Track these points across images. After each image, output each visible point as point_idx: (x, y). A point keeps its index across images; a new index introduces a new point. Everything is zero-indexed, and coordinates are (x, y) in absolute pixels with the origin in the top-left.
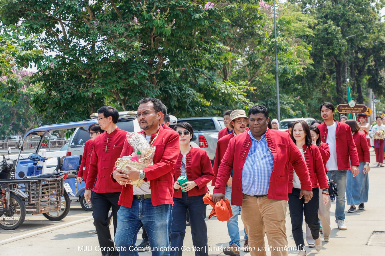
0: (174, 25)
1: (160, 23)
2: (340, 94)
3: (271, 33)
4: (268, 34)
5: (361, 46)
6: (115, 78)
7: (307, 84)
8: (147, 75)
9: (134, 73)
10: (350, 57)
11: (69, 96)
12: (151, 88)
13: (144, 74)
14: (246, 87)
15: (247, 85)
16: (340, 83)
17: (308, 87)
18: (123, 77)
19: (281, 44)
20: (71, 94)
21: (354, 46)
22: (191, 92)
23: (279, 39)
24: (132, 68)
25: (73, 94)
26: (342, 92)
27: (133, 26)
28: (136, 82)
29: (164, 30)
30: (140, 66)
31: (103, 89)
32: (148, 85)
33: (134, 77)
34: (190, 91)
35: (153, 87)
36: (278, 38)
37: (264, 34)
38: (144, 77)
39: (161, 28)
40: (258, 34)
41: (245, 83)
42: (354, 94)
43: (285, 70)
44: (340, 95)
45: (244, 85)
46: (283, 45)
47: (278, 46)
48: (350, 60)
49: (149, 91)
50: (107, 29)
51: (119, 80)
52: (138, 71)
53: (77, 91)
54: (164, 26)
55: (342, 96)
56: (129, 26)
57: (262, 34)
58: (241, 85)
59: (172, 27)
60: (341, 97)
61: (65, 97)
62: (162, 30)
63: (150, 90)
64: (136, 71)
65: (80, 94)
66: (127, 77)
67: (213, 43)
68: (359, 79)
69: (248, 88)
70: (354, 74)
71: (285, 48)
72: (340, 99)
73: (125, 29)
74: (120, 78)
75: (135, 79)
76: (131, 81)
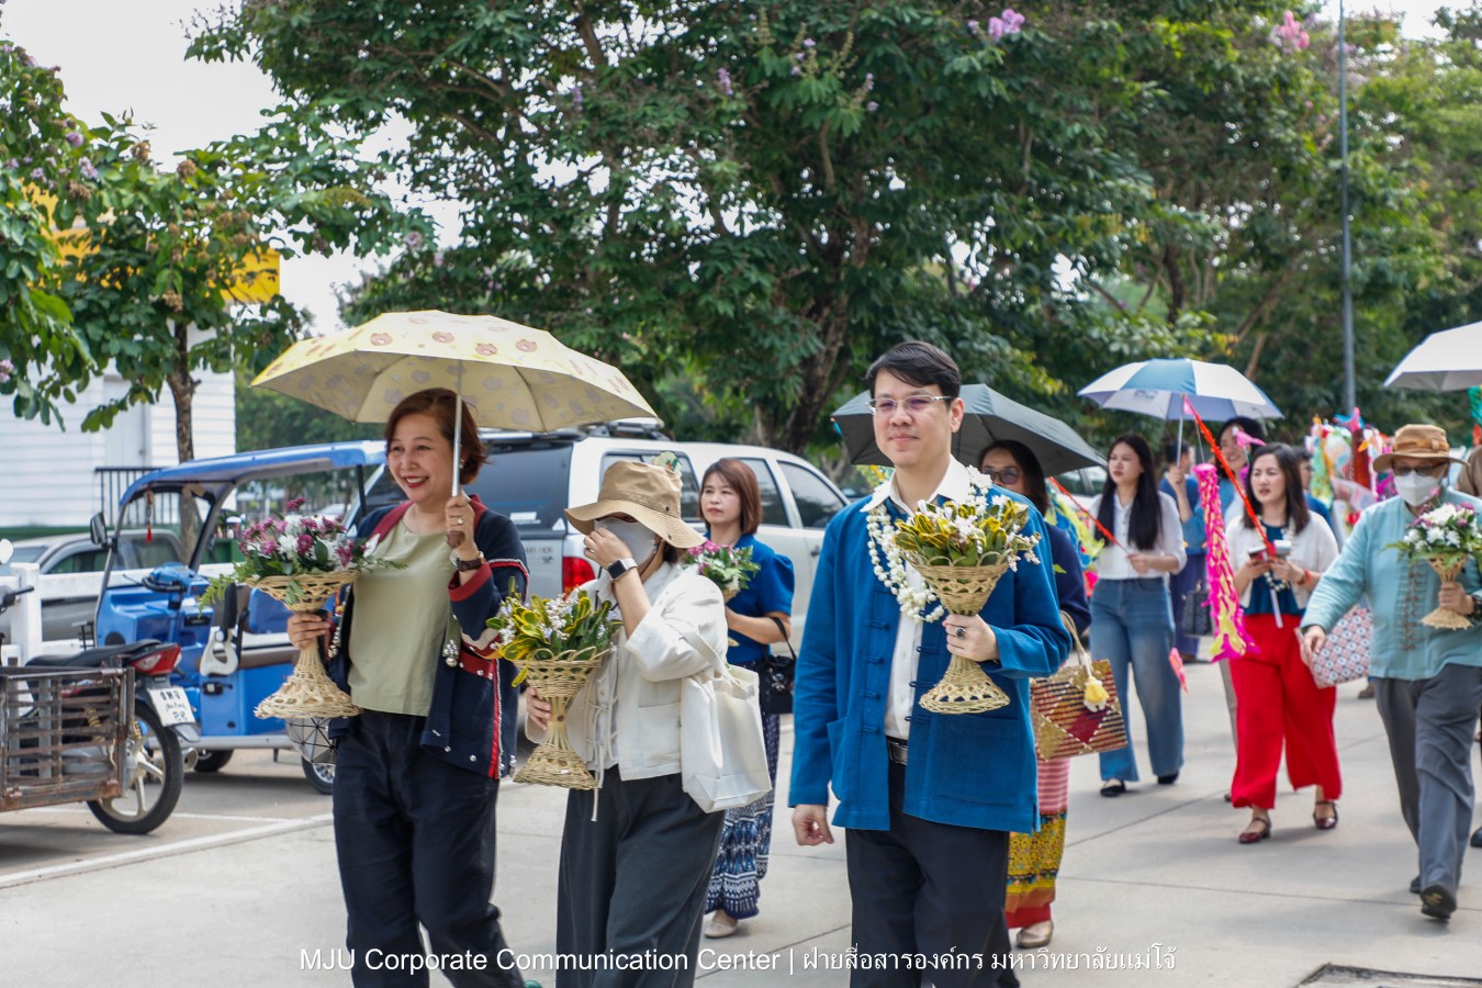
0: (871, 96)
1: (818, 90)
3: (1329, 137)
4: (1318, 140)
6: (651, 295)
8: (766, 282)
9: (718, 272)
12: (786, 328)
13: (754, 276)
14: (1200, 332)
15: (1203, 325)
19: (1365, 179)
22: (994, 348)
23: (1355, 161)
24: (715, 257)
27: (717, 101)
28: (725, 309)
29: (834, 118)
30: (743, 250)
31: (602, 331)
32: (776, 321)
33: (718, 288)
34: (988, 345)
35: (793, 328)
36: (1353, 154)
37: (1297, 142)
38: (757, 289)
39: (824, 108)
40: (1277, 143)
41: (1198, 319)
43: (1378, 274)
45: (1194, 328)
46: (1371, 181)
47: (1354, 186)
49: (778, 343)
50: (620, 111)
51: (668, 302)
52: (734, 266)
54: (835, 101)
56: (702, 102)
57: (1289, 140)
58: (1185, 326)
59: (864, 104)
62: (831, 114)
63: (782, 338)
64: (725, 268)
66: (695, 290)
67: (1091, 173)
69: (1209, 338)
71: (1380, 192)
73: (685, 114)
74: (670, 292)
75: (722, 297)
76: (708, 304)
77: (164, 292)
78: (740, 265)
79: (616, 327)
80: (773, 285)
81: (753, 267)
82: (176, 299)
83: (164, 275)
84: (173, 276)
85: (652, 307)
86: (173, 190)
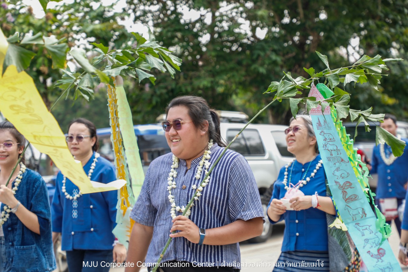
6: (232, 65)
8: (279, 59)
9: (259, 56)
11: (164, 91)
13: (274, 57)
18: (245, 63)
20: (166, 88)
25: (170, 88)
28: (262, 70)
30: (269, 46)
33: (260, 62)
38: (275, 63)
52: (265, 53)
53: (177, 84)
61: (158, 92)
64: (262, 54)
65: (180, 88)
66: (250, 62)
74: (239, 63)
75: (261, 66)
76: (255, 69)
77: (40, 66)
78: (268, 52)
79: (217, 79)
80: (282, 61)
81: (274, 53)
82: (45, 69)
83: (40, 60)
84: (43, 60)
85: (232, 69)
86: (44, 26)
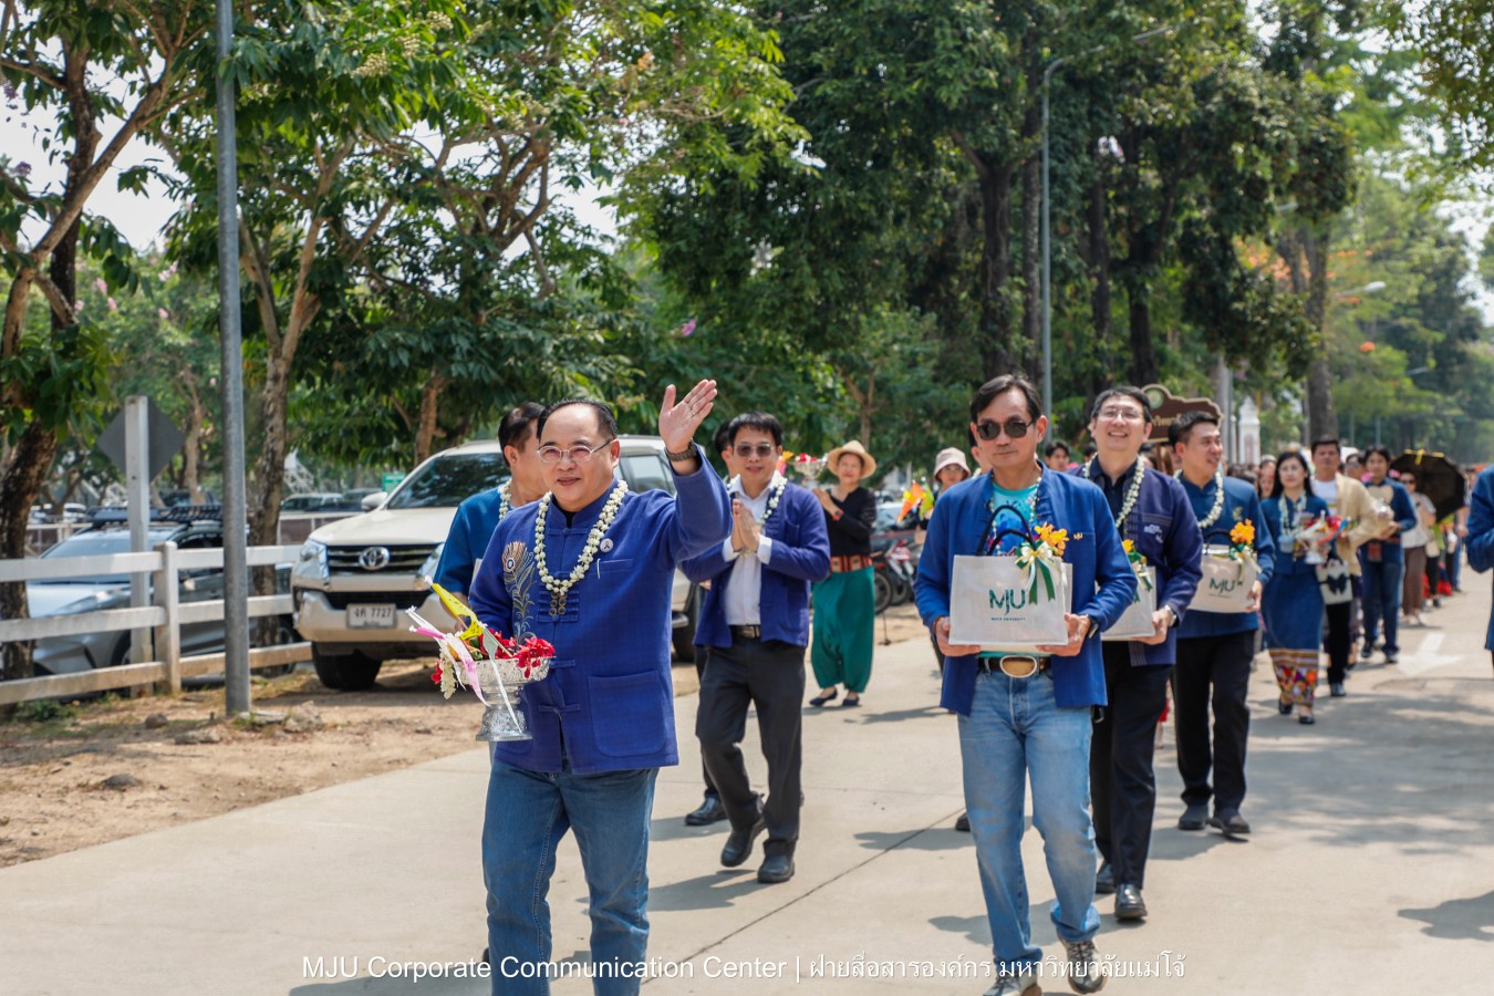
2: (995, 327)
5: (1141, 116)
7: (807, 269)
10: (1084, 165)
16: (998, 277)
17: (814, 281)
21: (1105, 114)
26: (1004, 322)
42: (1102, 344)
44: (994, 335)
48: (1081, 180)
55: (1005, 343)
60: (999, 346)
68: (1139, 280)
70: (1107, 249)
72: (995, 353)
